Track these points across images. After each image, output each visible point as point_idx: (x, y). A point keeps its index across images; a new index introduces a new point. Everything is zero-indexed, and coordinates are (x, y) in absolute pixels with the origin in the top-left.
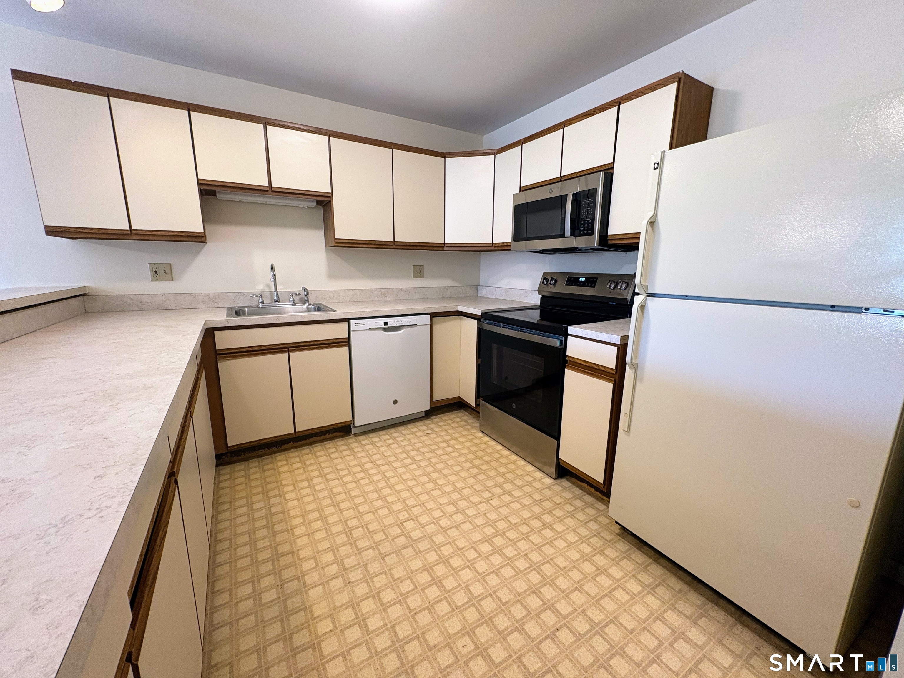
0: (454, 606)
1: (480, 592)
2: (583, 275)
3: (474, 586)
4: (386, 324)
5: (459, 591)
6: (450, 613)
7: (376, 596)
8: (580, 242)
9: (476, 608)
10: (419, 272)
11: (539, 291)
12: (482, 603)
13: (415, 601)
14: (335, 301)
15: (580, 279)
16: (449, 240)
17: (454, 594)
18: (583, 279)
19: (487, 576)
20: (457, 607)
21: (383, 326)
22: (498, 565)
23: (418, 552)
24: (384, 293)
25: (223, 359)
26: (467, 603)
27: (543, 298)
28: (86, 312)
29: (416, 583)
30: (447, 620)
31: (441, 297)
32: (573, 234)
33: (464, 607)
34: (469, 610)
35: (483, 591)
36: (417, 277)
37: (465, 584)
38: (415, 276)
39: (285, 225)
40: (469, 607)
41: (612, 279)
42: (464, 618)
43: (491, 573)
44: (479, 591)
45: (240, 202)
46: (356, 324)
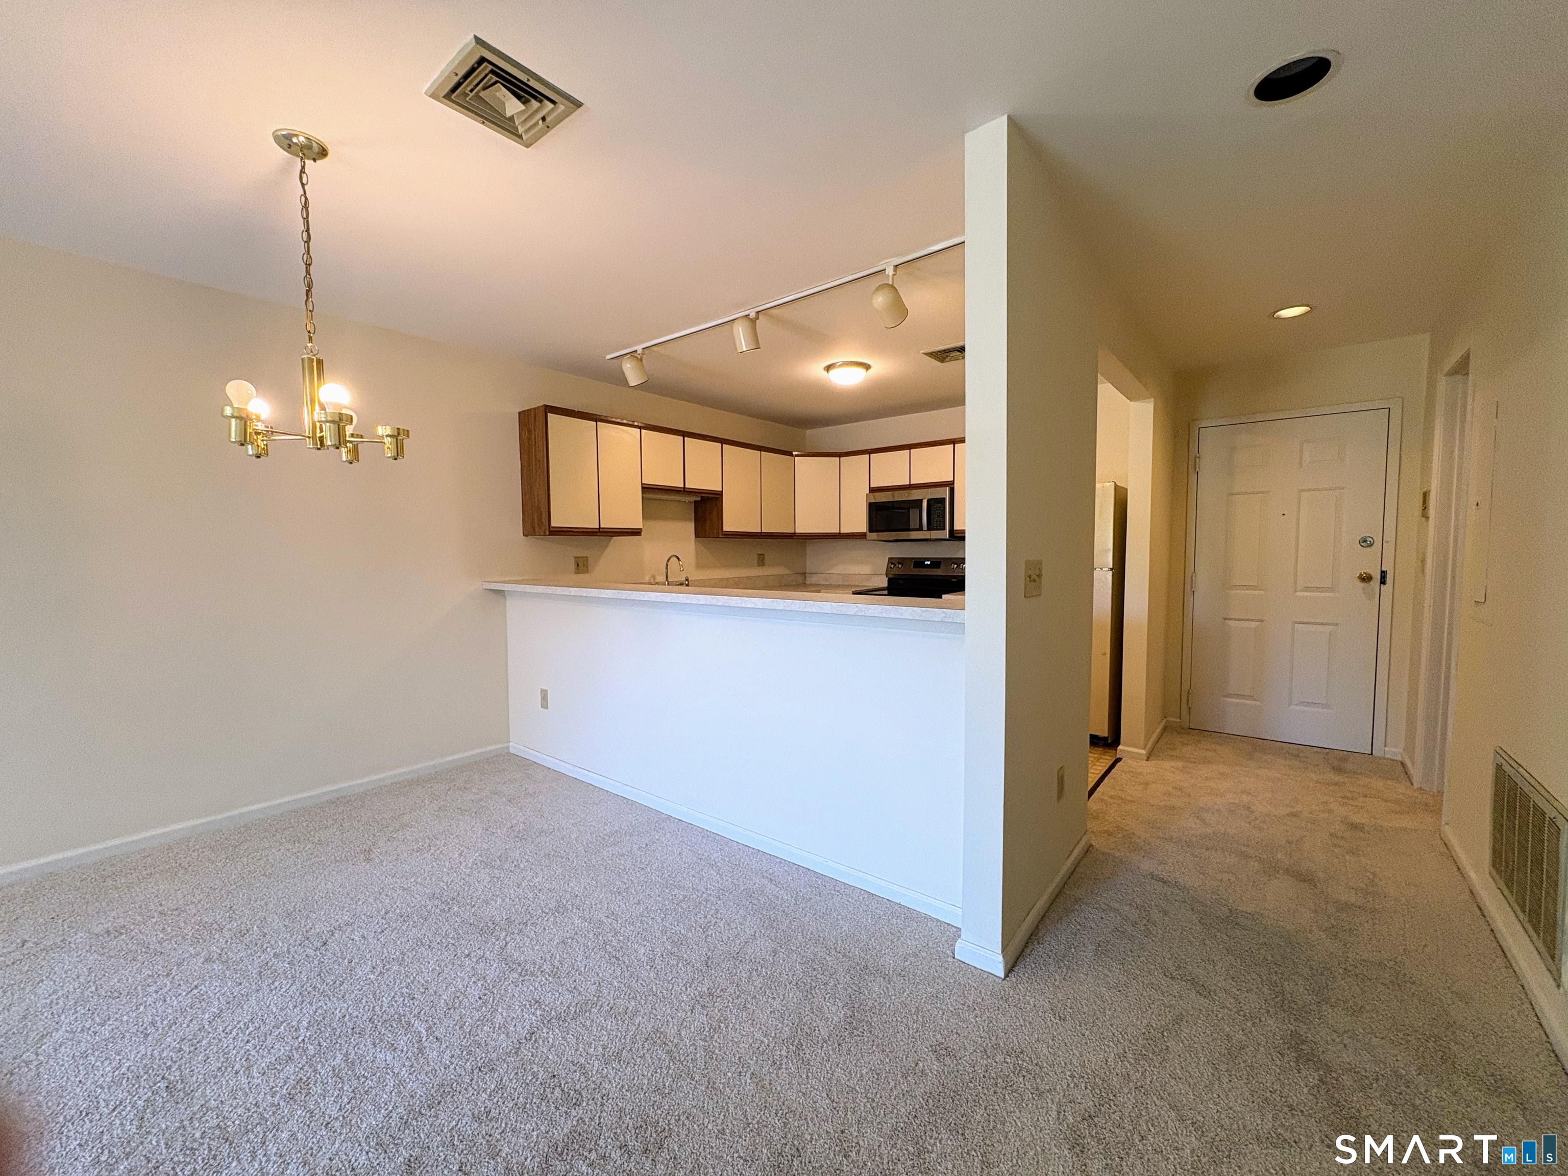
2: (928, 559)
8: (935, 534)
10: (761, 561)
11: (887, 575)
15: (926, 563)
16: (799, 530)
18: (929, 563)
27: (890, 581)
32: (929, 529)
38: (759, 565)
39: (665, 519)
41: (954, 561)
45: (661, 500)
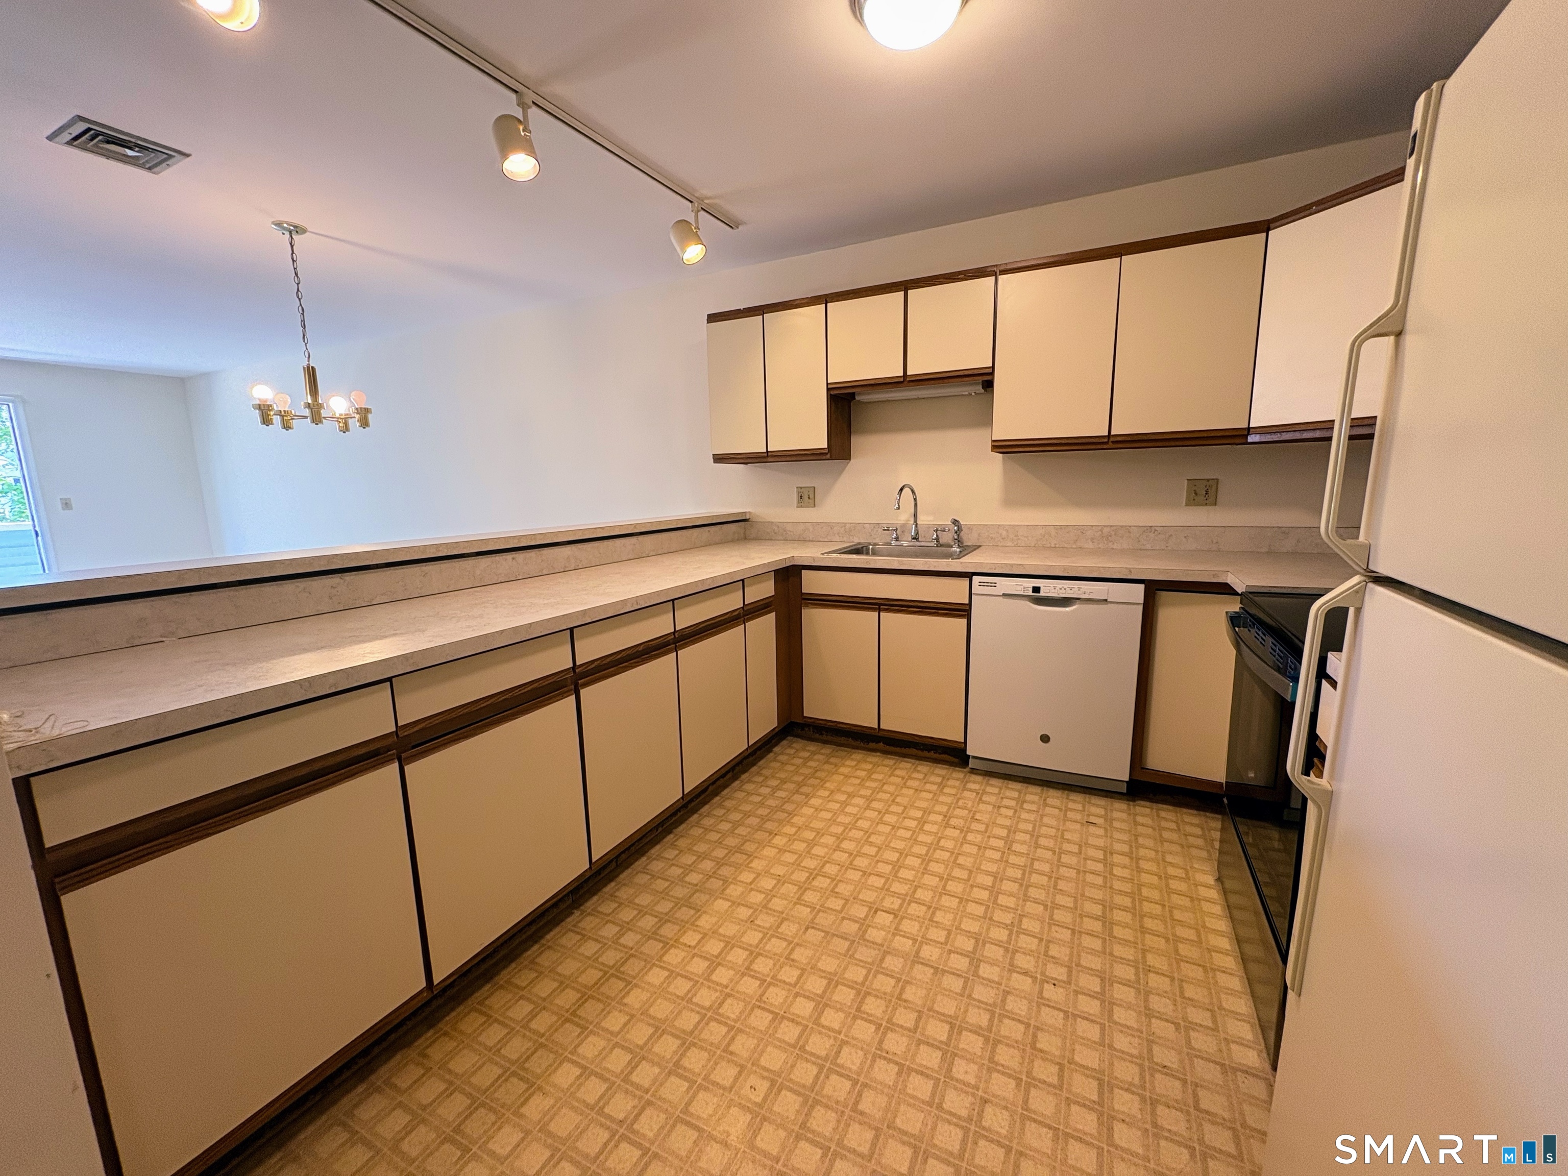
0: (801, 1043)
1: (849, 1064)
3: (853, 1050)
4: (1036, 590)
5: (830, 1037)
6: (789, 1045)
7: (754, 954)
9: (819, 1073)
10: (1203, 495)
12: (834, 1077)
13: (776, 996)
14: (1009, 544)
17: (820, 1033)
19: (885, 1058)
20: (802, 1048)
21: (1030, 593)
22: (921, 1065)
23: (849, 955)
24: (1109, 534)
25: (807, 605)
26: (818, 1057)
28: (745, 539)
29: (801, 981)
30: (776, 1047)
31: (1264, 550)
33: (809, 1057)
34: (809, 1065)
35: (854, 1068)
36: (1195, 505)
37: (846, 1039)
38: (1193, 503)
40: (814, 1063)
42: (792, 1067)
43: (897, 1063)
44: (849, 1062)
46: (981, 584)
